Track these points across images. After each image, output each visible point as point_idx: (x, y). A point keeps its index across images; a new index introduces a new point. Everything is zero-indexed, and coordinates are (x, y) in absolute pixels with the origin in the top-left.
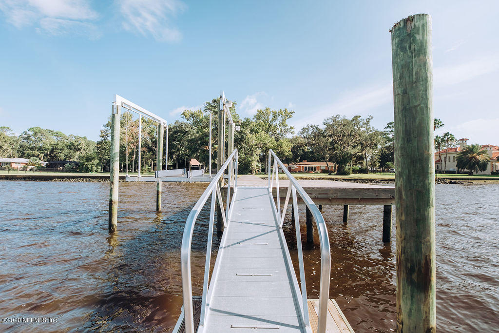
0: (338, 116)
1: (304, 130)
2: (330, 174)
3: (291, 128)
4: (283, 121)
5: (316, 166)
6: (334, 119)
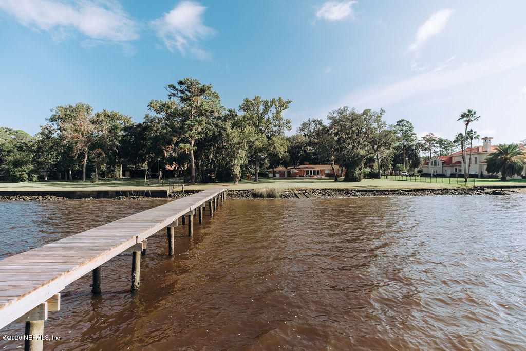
0: (345, 109)
1: (305, 125)
2: (336, 181)
3: (288, 122)
4: (278, 113)
5: (319, 169)
6: (341, 112)
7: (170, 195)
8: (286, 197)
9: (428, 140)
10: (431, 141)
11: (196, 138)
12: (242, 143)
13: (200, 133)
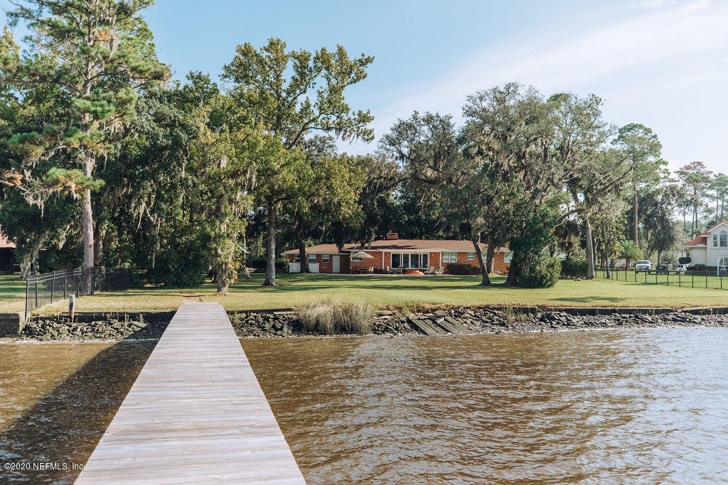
0: (511, 89)
1: (404, 129)
2: (486, 284)
3: (364, 118)
4: (334, 91)
5: (427, 251)
6: (500, 98)
7: (27, 328)
8: (386, 330)
9: (692, 180)
10: (697, 181)
11: (101, 151)
12: (245, 172)
13: (109, 139)
